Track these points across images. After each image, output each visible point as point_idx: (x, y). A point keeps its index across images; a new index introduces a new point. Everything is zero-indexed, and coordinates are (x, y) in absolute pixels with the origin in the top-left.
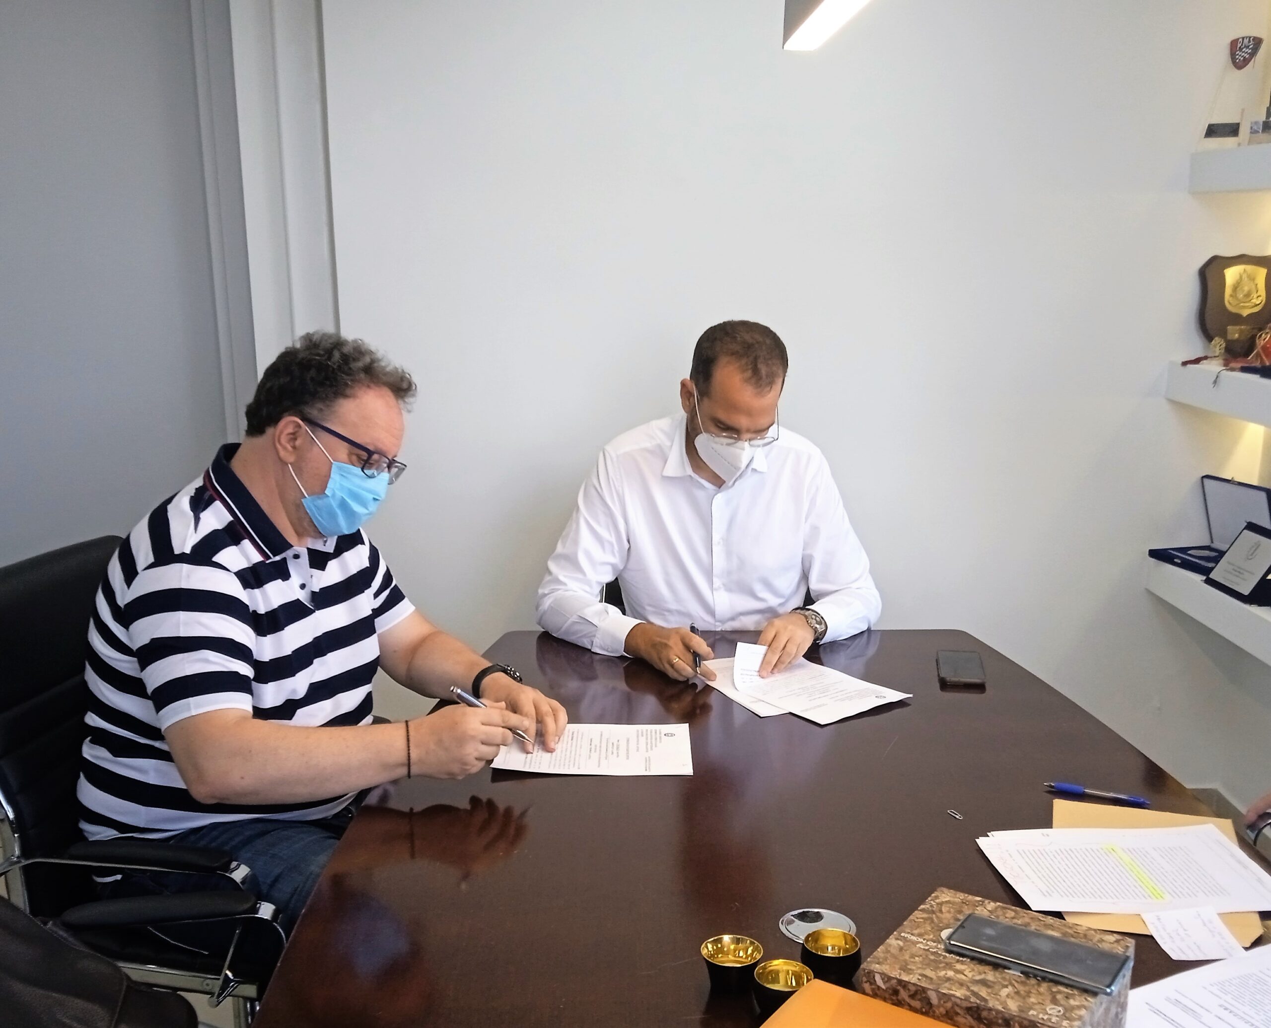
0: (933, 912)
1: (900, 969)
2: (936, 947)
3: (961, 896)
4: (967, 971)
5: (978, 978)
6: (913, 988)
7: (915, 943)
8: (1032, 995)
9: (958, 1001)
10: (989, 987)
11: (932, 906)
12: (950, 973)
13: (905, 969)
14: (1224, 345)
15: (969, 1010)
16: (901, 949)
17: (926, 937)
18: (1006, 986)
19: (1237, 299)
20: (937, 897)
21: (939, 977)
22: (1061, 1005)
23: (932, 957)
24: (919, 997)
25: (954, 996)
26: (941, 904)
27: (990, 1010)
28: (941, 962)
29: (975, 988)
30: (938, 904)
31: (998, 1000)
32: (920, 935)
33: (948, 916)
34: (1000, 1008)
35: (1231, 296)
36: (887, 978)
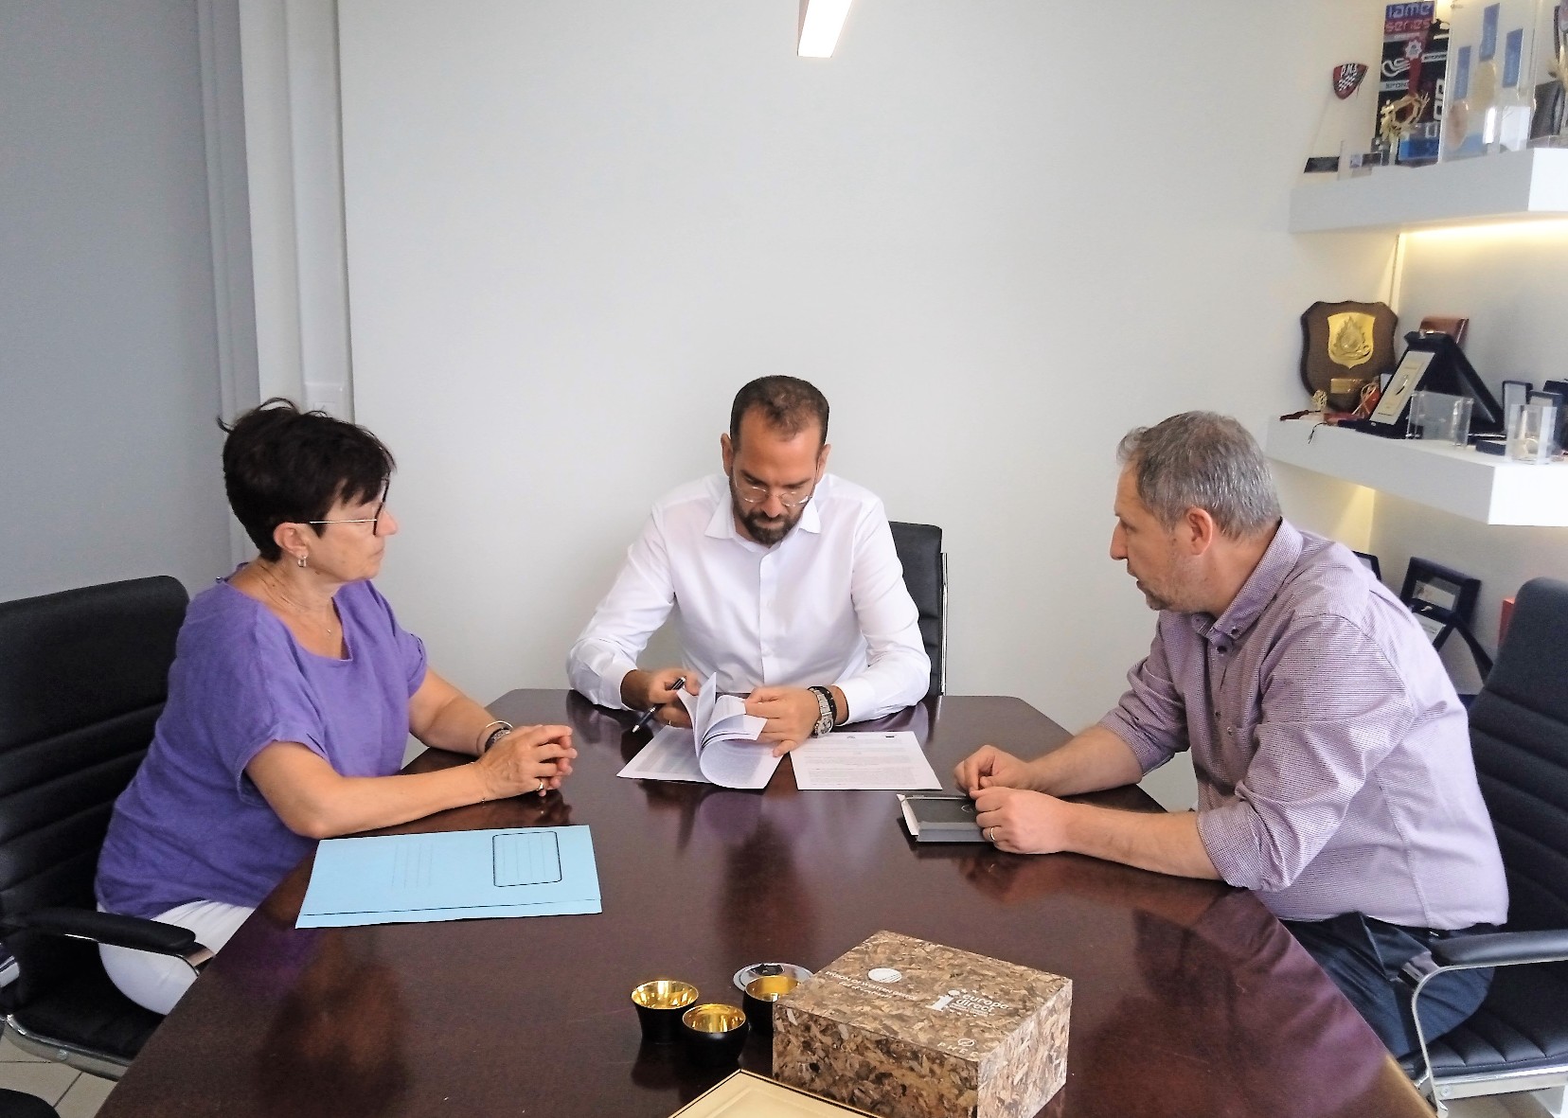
0: (867, 952)
1: (815, 1004)
2: (860, 985)
3: (901, 938)
4: (886, 1006)
5: (894, 1013)
6: (824, 1023)
7: (838, 981)
8: (948, 1029)
9: (868, 1035)
10: (903, 1020)
11: (867, 947)
12: (867, 1009)
13: (820, 1004)
14: (1325, 399)
15: (878, 1043)
16: (821, 987)
17: (852, 975)
18: (922, 1021)
19: (1341, 347)
20: (875, 939)
21: (854, 1013)
22: (975, 1038)
23: (853, 994)
24: (829, 1032)
25: (864, 1029)
26: (878, 945)
27: (899, 1042)
28: (860, 999)
29: (888, 1022)
30: (874, 945)
31: (909, 1032)
32: (845, 974)
33: (882, 956)
34: (909, 1040)
35: (1335, 345)
36: (799, 1014)
